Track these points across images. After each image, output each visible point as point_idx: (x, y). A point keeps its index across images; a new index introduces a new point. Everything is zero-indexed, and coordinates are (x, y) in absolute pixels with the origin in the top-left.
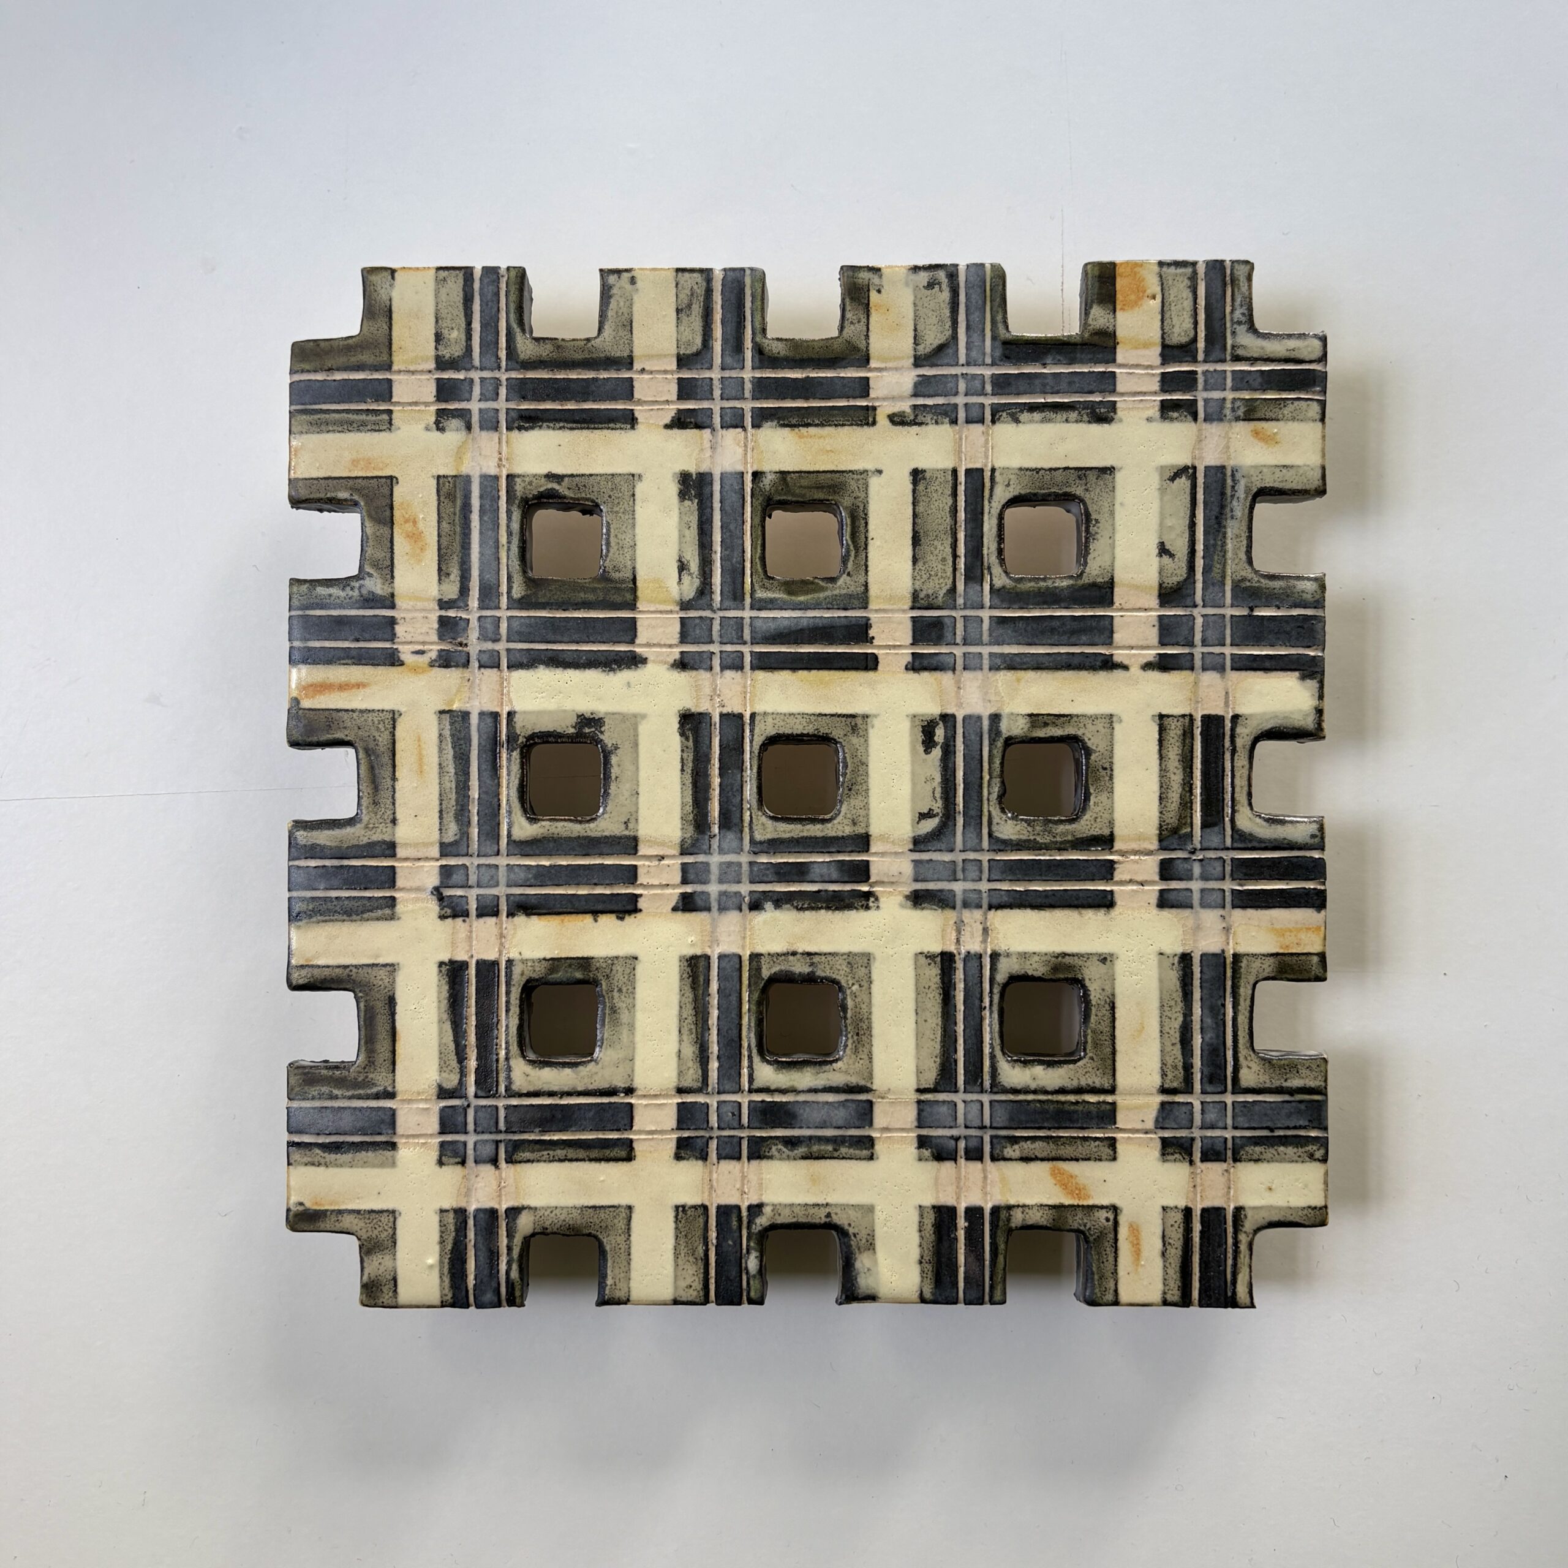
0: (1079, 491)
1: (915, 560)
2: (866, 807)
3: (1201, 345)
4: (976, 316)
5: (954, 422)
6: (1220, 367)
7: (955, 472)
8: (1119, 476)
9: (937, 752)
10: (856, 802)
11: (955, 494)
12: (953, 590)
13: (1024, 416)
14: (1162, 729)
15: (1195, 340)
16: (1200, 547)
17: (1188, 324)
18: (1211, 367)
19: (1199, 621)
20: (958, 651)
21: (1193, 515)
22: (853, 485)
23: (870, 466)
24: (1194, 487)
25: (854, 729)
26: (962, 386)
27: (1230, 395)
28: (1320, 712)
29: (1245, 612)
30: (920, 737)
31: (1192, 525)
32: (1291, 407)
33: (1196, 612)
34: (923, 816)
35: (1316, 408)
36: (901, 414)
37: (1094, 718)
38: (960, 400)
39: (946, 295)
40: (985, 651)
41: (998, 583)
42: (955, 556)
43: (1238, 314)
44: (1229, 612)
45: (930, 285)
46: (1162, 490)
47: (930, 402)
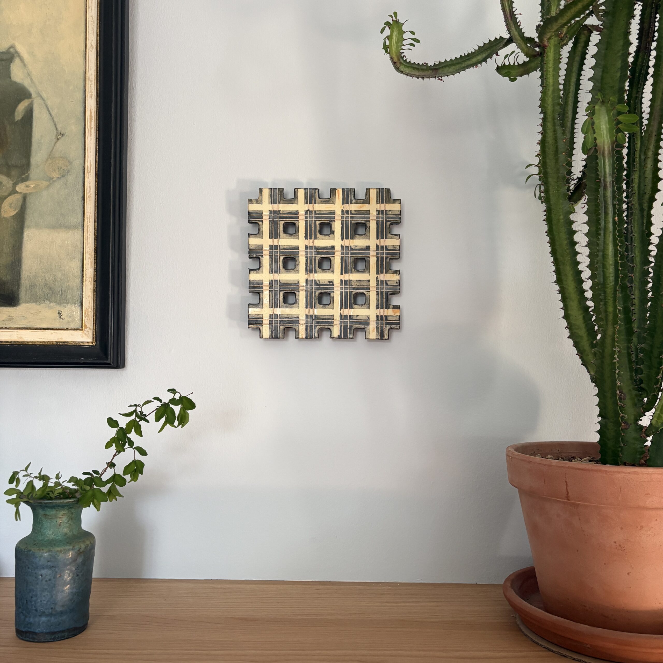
0: (366, 304)
1: (357, 280)
2: (321, 273)
3: (387, 321)
4: (392, 289)
5: (377, 286)
6: (384, 324)
7: (369, 286)
8: (368, 310)
9: (328, 283)
10: (321, 272)
11: (366, 286)
12: (352, 286)
13: (377, 296)
14: (331, 315)
15: (388, 320)
16: (358, 321)
17: (390, 319)
18: (384, 323)
19: (347, 321)
20: (343, 287)
21: (363, 320)
22: (368, 271)
23: (370, 274)
24: (366, 320)
25: (332, 271)
26: (382, 287)
27: (380, 325)
28: (334, 338)
29: (348, 327)
30: (331, 281)
31: (361, 320)
32: (378, 334)
33: (348, 321)
34: (319, 281)
35: (378, 338)
36: (378, 278)
37: (333, 306)
38: (380, 287)
39: (395, 285)
40: (343, 290)
41: (353, 292)
42: (357, 286)
43: (391, 327)
44: (348, 325)
45: (397, 282)
46: (366, 316)
47: (380, 282)
